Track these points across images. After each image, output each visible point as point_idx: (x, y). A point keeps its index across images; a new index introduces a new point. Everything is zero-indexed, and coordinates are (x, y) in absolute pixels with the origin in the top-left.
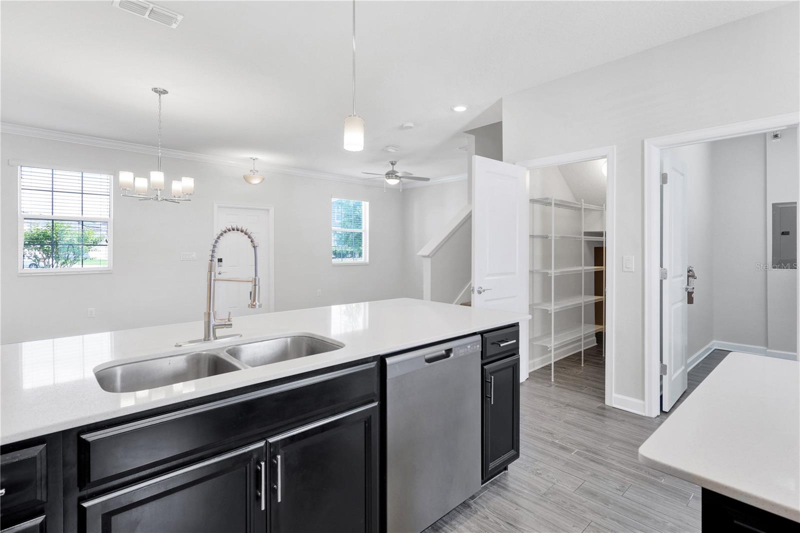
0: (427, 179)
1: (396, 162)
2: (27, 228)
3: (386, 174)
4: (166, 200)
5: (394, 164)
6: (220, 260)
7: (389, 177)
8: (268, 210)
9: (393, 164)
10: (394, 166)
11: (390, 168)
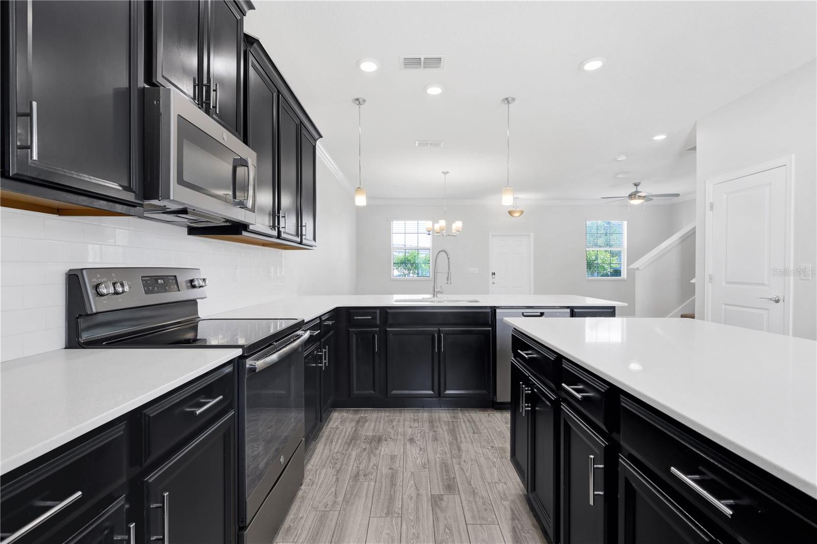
0: (678, 195)
1: (640, 183)
2: (399, 255)
3: (629, 196)
4: (449, 235)
5: (638, 185)
6: (494, 274)
7: (631, 198)
8: (529, 235)
9: (636, 185)
10: (638, 187)
11: (633, 189)
